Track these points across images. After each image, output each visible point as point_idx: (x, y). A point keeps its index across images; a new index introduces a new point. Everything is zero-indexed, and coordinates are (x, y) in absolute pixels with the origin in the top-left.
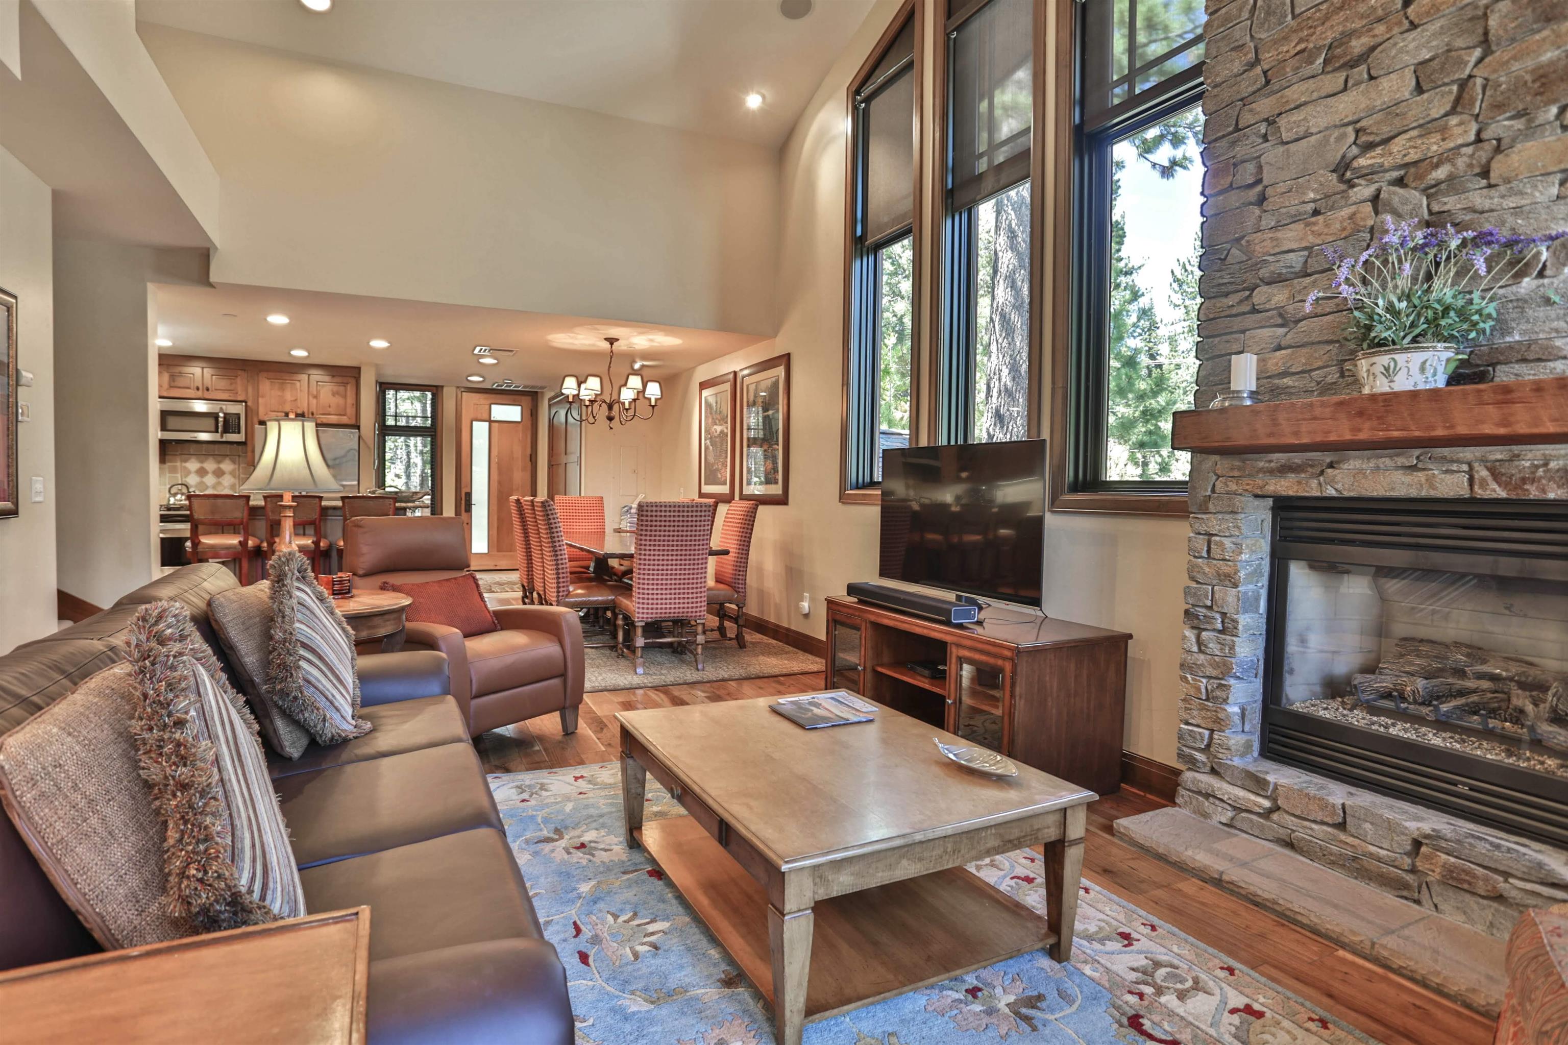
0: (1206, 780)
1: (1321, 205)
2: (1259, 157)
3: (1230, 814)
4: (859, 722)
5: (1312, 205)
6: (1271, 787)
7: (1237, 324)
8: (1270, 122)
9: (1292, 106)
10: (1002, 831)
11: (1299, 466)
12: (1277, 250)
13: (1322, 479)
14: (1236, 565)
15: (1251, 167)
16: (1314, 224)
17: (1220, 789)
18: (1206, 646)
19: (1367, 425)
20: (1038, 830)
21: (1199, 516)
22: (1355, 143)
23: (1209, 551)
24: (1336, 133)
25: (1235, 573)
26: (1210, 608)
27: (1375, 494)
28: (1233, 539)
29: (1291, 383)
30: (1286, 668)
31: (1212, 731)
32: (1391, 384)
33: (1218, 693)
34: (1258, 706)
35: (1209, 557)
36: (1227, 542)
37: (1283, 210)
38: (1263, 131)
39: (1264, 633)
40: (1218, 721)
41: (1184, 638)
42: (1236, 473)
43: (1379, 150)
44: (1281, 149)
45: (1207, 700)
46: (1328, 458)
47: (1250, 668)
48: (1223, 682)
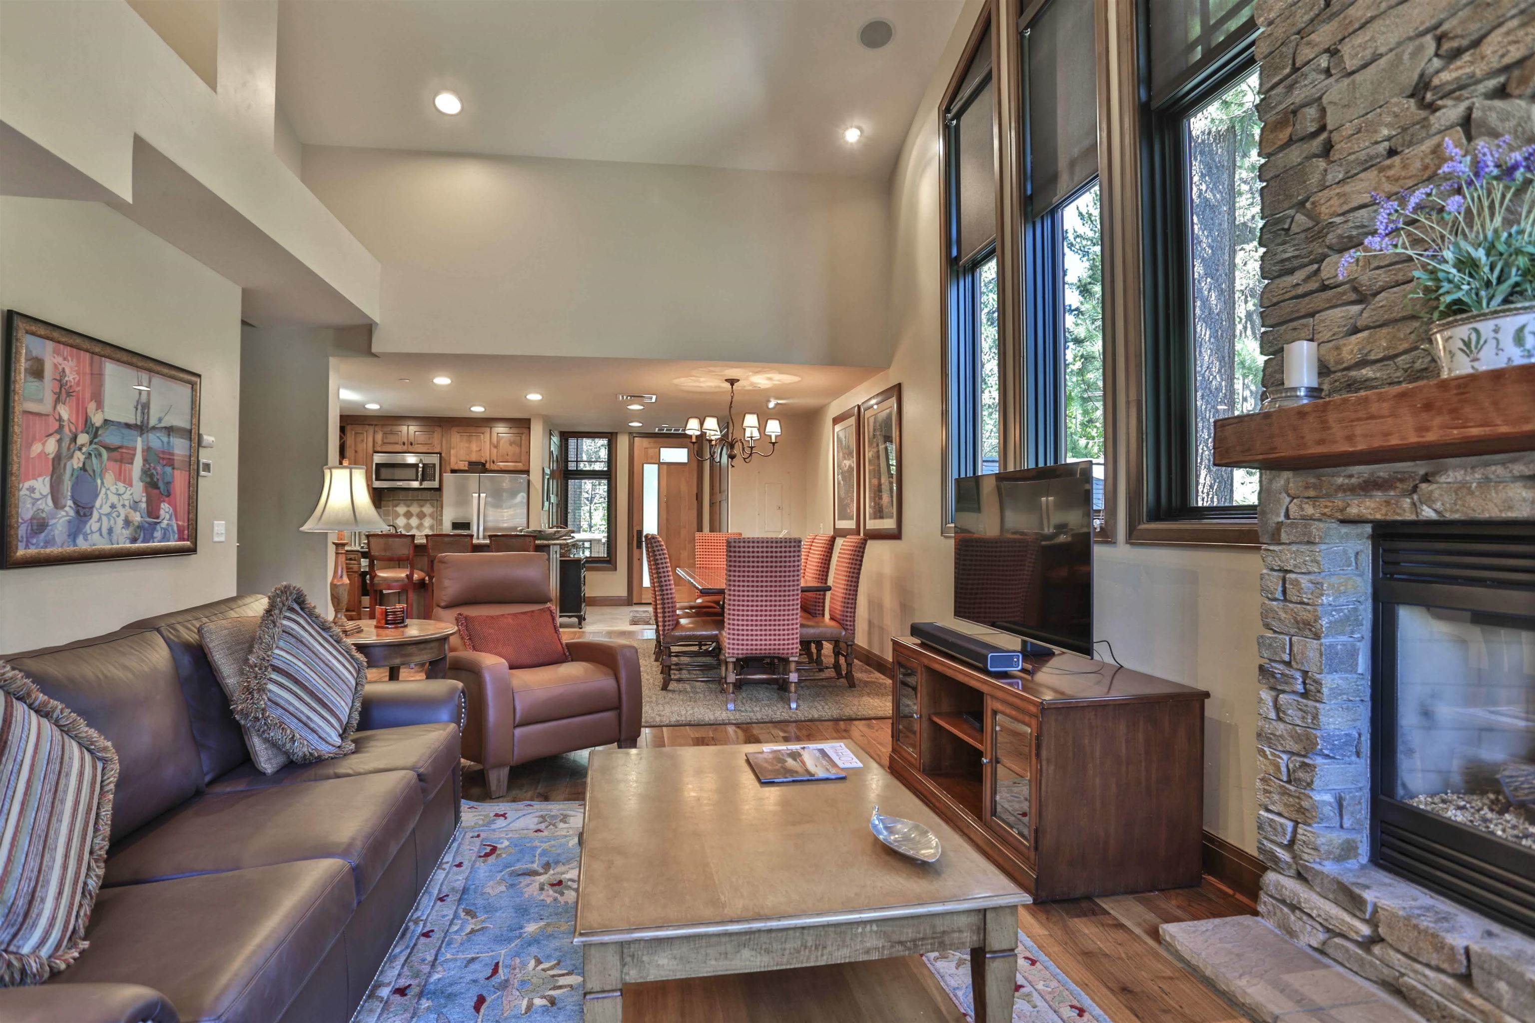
0: (1291, 886)
1: (1396, 143)
2: (1320, 98)
3: (1322, 936)
4: (827, 779)
5: (1386, 144)
6: (1369, 909)
7: (1305, 305)
8: (1333, 52)
9: (1357, 26)
10: (888, 929)
11: (1385, 481)
12: (1346, 208)
13: (1415, 497)
14: (1315, 611)
15: (1311, 112)
16: (1390, 167)
17: (1307, 901)
18: (1284, 713)
19: (1438, 421)
20: (944, 932)
21: (1271, 548)
22: (1437, 55)
23: (1284, 592)
24: (1410, 47)
25: (1316, 621)
26: (1288, 664)
27: (1487, 515)
28: (1312, 577)
29: (1371, 374)
30: (1400, 748)
31: (1296, 823)
32: (1476, 364)
33: (1300, 774)
34: (1365, 795)
35: (1285, 600)
36: (1304, 580)
37: (1352, 157)
38: (1324, 64)
39: (1368, 698)
40: (1301, 810)
41: (1261, 700)
42: (1312, 493)
43: (1467, 57)
44: (1346, 81)
45: (1289, 782)
46: (1421, 468)
47: (1346, 744)
48: (1307, 761)
